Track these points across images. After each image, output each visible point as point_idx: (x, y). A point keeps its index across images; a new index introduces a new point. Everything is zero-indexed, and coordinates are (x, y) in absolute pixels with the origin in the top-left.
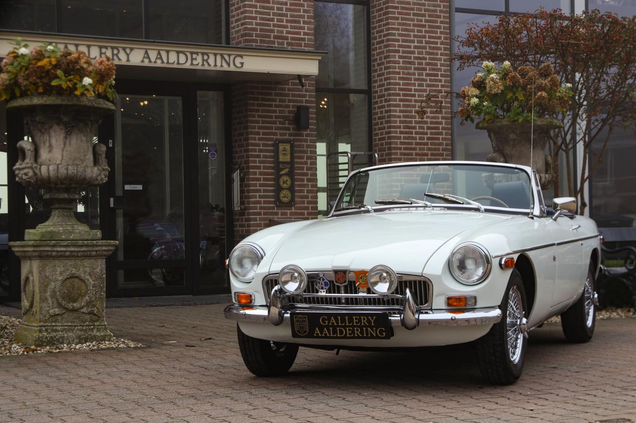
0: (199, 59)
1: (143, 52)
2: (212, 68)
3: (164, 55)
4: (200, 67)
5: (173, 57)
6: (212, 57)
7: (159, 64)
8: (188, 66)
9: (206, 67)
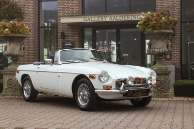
0: (126, 17)
1: (109, 17)
2: (130, 20)
3: (116, 17)
4: (127, 20)
5: (118, 18)
6: (130, 17)
7: (114, 20)
8: (123, 20)
9: (129, 20)
